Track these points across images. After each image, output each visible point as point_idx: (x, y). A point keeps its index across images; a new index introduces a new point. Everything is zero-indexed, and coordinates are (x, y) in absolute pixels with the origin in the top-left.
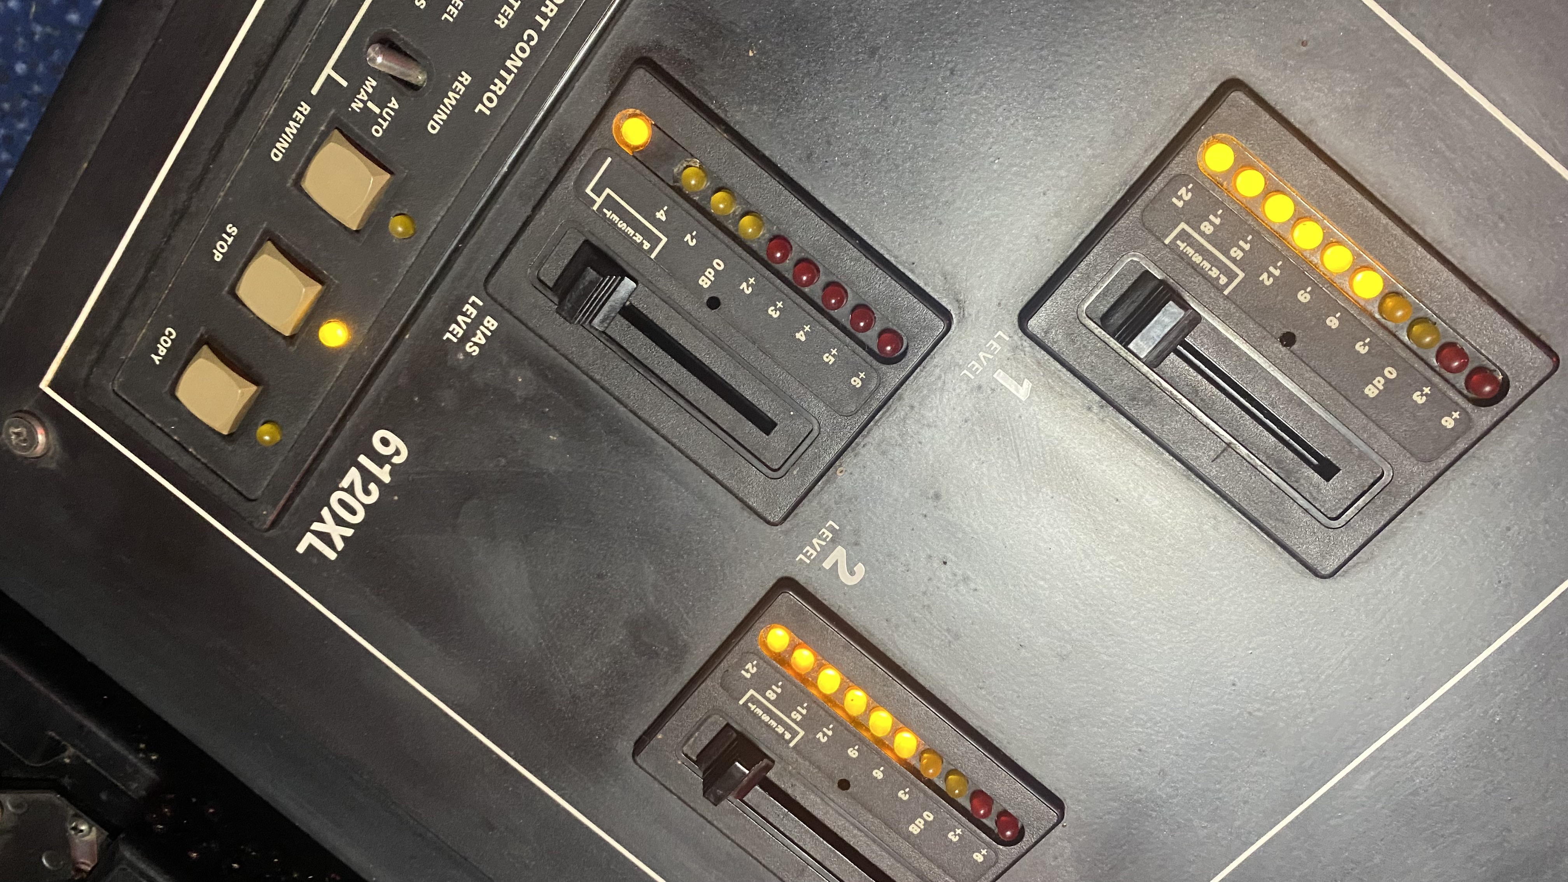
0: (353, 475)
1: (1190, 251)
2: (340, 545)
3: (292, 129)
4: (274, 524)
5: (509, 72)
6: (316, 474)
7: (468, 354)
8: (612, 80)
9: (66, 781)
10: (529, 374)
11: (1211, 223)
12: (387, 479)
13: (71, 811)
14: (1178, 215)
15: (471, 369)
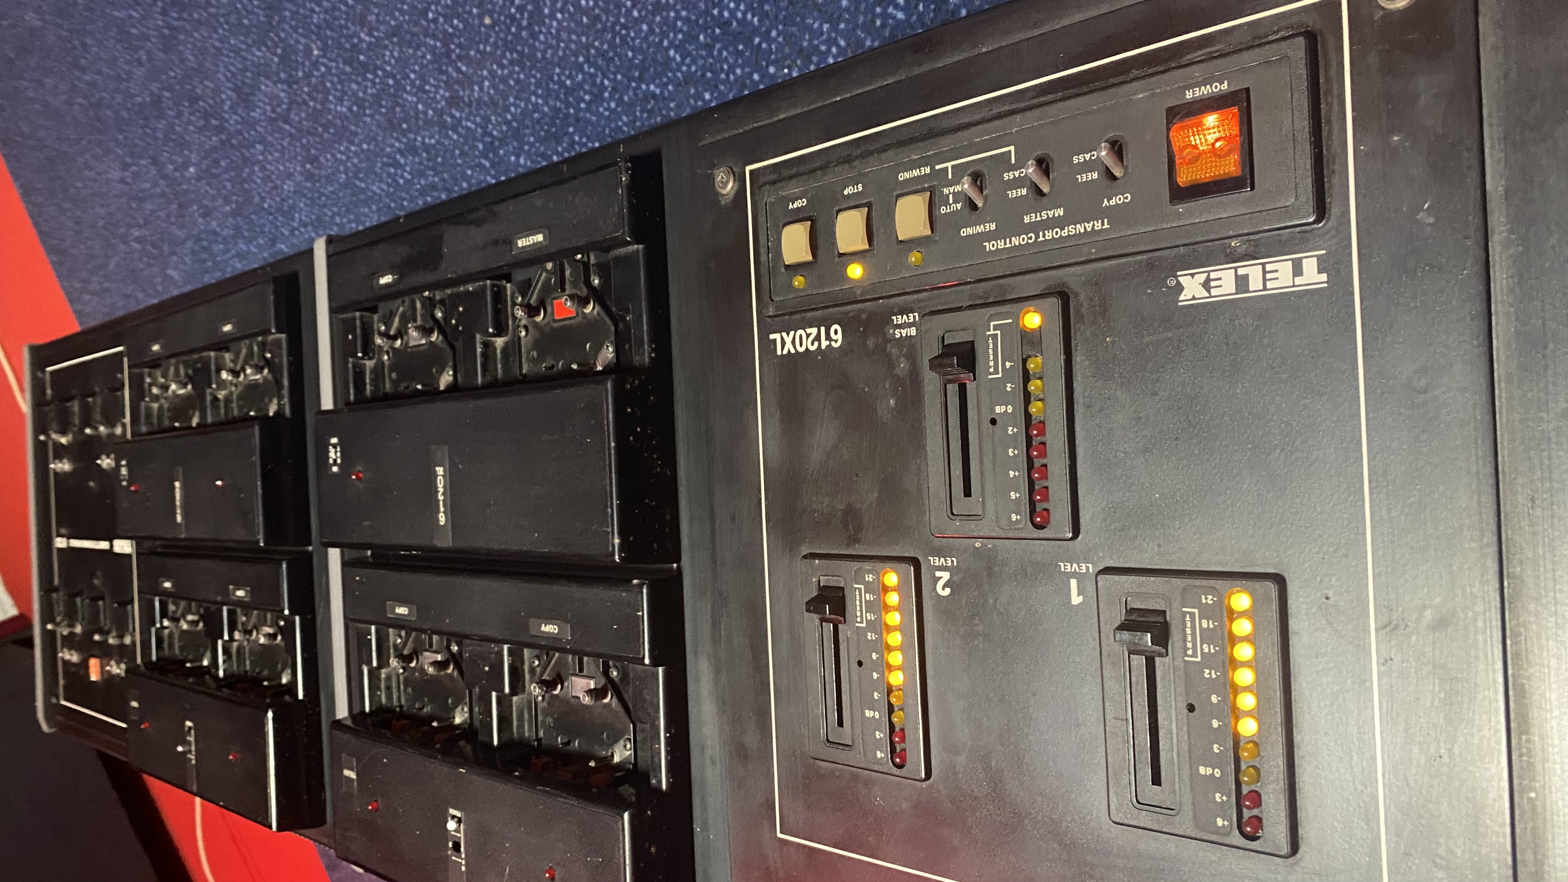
0: (814, 331)
1: (1189, 624)
2: (785, 352)
3: (916, 173)
4: (770, 317)
5: (1010, 243)
6: (803, 315)
7: (894, 334)
8: (1047, 288)
9: (621, 326)
10: (907, 366)
11: (1208, 624)
12: (823, 347)
13: (612, 338)
14: (1199, 605)
15: (890, 341)
